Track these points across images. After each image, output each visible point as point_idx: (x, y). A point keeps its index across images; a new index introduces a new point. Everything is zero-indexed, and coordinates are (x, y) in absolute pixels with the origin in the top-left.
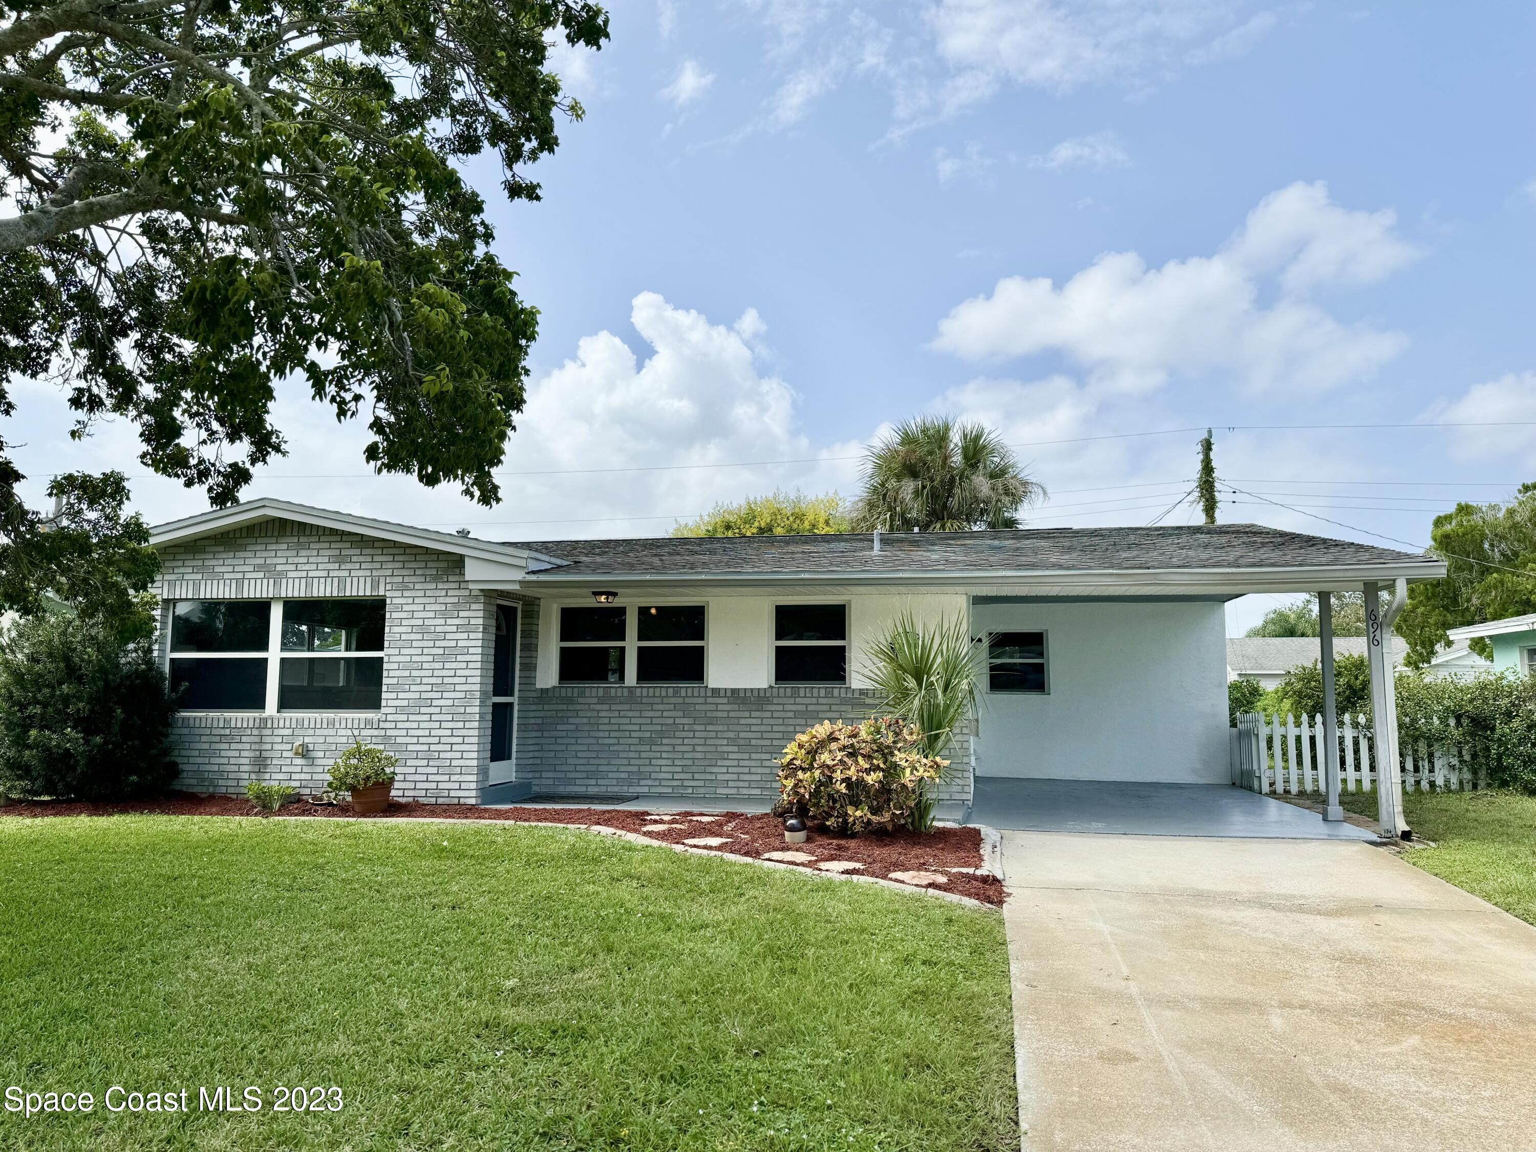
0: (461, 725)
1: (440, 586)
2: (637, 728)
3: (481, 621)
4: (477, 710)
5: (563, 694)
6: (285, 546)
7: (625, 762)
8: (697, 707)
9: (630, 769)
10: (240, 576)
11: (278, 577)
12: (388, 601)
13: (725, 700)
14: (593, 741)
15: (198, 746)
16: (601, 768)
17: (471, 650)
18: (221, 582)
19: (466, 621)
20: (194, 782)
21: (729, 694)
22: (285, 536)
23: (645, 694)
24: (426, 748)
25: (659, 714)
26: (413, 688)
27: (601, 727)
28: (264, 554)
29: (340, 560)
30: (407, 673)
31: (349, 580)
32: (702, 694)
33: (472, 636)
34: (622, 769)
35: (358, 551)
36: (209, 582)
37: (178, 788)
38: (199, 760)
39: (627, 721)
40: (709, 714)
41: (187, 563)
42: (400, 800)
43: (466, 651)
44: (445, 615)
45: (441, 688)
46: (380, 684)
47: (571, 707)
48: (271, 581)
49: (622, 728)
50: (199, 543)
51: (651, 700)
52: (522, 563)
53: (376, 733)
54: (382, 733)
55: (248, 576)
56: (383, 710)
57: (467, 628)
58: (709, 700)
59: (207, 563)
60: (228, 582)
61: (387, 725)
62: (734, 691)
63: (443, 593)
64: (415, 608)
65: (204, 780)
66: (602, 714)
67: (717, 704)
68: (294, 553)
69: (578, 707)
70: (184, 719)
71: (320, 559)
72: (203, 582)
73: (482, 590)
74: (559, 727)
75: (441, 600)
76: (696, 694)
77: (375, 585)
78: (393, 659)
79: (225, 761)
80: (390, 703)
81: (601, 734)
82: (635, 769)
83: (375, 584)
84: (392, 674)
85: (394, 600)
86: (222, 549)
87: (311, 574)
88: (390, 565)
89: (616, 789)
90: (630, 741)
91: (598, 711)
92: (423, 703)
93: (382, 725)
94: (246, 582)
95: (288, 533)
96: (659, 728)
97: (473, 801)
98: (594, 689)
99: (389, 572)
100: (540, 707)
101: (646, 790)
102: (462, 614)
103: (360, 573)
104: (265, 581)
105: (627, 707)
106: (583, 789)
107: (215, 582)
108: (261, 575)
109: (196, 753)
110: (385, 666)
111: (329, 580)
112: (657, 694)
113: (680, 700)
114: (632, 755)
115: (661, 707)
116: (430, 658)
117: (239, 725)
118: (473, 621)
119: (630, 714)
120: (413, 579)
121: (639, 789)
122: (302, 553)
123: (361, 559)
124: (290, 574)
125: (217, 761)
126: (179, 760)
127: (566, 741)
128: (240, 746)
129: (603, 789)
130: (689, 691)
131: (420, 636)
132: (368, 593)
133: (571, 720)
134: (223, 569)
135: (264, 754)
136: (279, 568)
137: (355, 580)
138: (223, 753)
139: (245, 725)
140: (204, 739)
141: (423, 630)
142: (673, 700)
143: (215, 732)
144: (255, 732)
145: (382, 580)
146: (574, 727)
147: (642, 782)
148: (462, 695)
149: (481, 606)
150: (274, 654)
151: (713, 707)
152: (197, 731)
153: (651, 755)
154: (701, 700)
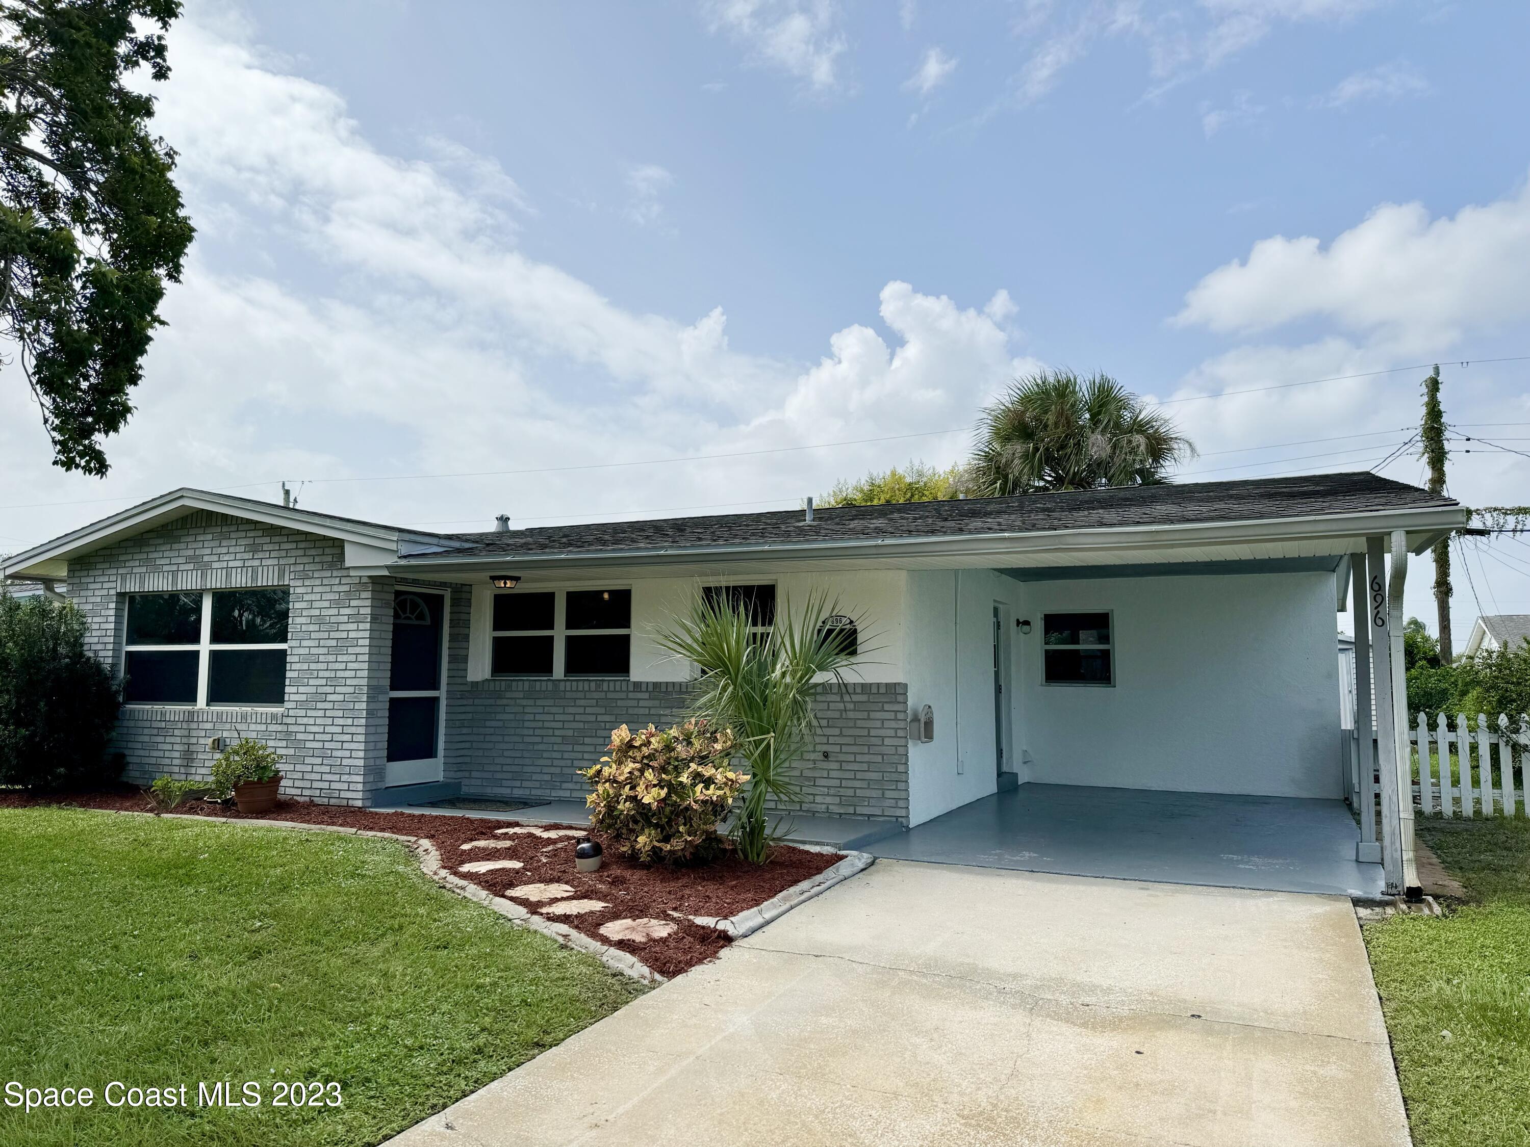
0: (349, 721)
1: (335, 573)
2: (560, 725)
3: (368, 611)
4: (364, 706)
5: (492, 688)
6: (210, 537)
7: (549, 762)
8: (619, 703)
9: (552, 770)
10: (175, 568)
11: (203, 567)
12: (292, 591)
13: (646, 696)
14: (519, 739)
15: (141, 739)
16: (526, 769)
17: (361, 642)
18: (161, 574)
19: (355, 611)
20: (137, 774)
21: (650, 689)
22: (211, 526)
23: (568, 688)
24: (320, 745)
25: (581, 710)
26: (311, 682)
27: (527, 724)
28: (195, 545)
29: (254, 549)
30: (305, 666)
31: (260, 569)
32: (624, 688)
33: (361, 626)
34: (545, 770)
35: (267, 540)
36: (152, 575)
37: (125, 779)
38: (142, 753)
39: (551, 717)
40: (631, 711)
41: (136, 557)
42: (298, 798)
43: (355, 642)
44: (337, 604)
45: (333, 681)
46: (284, 677)
47: (499, 702)
48: (199, 572)
49: (547, 725)
50: (145, 536)
51: (574, 695)
52: (393, 546)
53: (280, 728)
54: (284, 728)
55: (182, 567)
56: (287, 705)
57: (355, 618)
58: (631, 695)
59: (151, 556)
60: (166, 574)
61: (289, 720)
62: (656, 685)
63: (337, 581)
64: (313, 597)
65: (145, 772)
66: (527, 710)
67: (639, 700)
68: (217, 543)
69: (505, 702)
70: (131, 711)
71: (238, 549)
72: (147, 575)
73: (370, 577)
74: (488, 724)
75: (335, 588)
76: (618, 688)
77: (281, 575)
78: (295, 651)
79: (161, 754)
80: (293, 697)
81: (526, 732)
82: (558, 770)
83: (281, 573)
84: (294, 667)
85: (297, 589)
86: (161, 541)
87: (231, 564)
88: (294, 553)
89: (539, 792)
90: (553, 739)
91: (524, 706)
92: (318, 698)
93: (286, 720)
94: (180, 574)
95: (213, 524)
96: (581, 725)
97: (359, 803)
98: (523, 683)
99: (292, 561)
100: (470, 702)
101: (567, 794)
102: (353, 603)
103: (269, 562)
104: (194, 572)
105: (551, 702)
106: (508, 791)
107: (156, 574)
108: (191, 566)
109: (139, 746)
110: (289, 659)
111: (245, 569)
112: (580, 688)
113: (603, 695)
114: (555, 755)
115: (582, 702)
116: (325, 651)
117: (172, 719)
118: (362, 611)
119: (554, 710)
120: (312, 567)
121: (562, 793)
122: (224, 543)
123: (271, 547)
124: (215, 565)
125: (155, 754)
126: (127, 752)
127: (494, 738)
128: (172, 740)
129: (527, 792)
130: (612, 684)
131: (316, 627)
132: (276, 583)
133: (499, 717)
134: (162, 562)
135: (192, 748)
136: (206, 559)
137: (265, 569)
138: (160, 746)
139: (177, 719)
140: (146, 731)
141: (320, 620)
142: (596, 695)
143: (155, 725)
144: (185, 726)
145: (287, 568)
146: (500, 724)
147: (565, 786)
148: (351, 690)
149: (368, 595)
150: (205, 647)
151: (634, 703)
152: (140, 724)
153: (573, 755)
154: (623, 695)
